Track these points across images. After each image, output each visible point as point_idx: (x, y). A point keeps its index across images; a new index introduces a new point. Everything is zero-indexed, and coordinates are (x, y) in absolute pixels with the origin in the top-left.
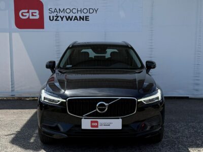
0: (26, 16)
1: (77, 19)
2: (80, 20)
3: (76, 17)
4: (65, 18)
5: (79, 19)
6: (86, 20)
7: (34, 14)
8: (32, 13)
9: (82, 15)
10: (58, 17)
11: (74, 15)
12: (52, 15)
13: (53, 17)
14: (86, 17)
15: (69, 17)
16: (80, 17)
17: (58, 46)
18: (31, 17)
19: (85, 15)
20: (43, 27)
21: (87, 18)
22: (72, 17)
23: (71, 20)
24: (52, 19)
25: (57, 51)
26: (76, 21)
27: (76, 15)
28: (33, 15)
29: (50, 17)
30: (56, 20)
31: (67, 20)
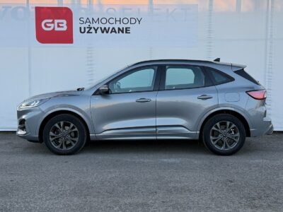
0: (50, 27)
2: (119, 33)
3: (113, 28)
4: (99, 30)
5: (117, 30)
6: (126, 32)
7: (61, 25)
8: (58, 23)
9: (121, 26)
10: (91, 28)
11: (111, 27)
12: (83, 26)
13: (85, 28)
14: (126, 28)
15: (105, 28)
16: (119, 29)
17: (91, 65)
18: (57, 29)
19: (125, 26)
21: (127, 30)
22: (109, 28)
23: (107, 32)
24: (83, 31)
25: (89, 71)
26: (114, 33)
27: (114, 26)
28: (59, 26)
29: (80, 28)
30: (88, 32)
31: (103, 32)
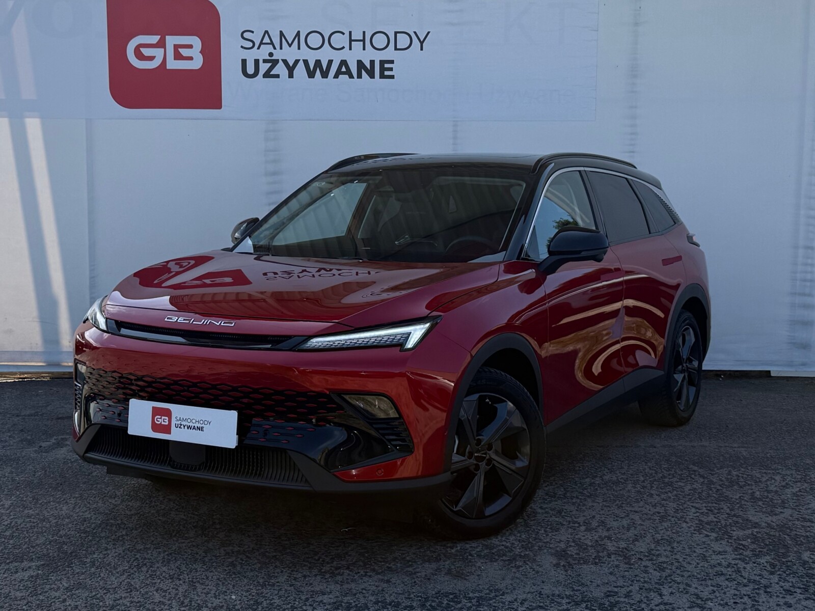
0: (151, 58)
1: (349, 73)
2: (360, 76)
3: (344, 63)
4: (300, 69)
5: (354, 70)
6: (382, 76)
7: (184, 52)
8: (176, 47)
9: (368, 56)
10: (275, 63)
11: (337, 58)
12: (251, 56)
13: (257, 62)
14: (382, 63)
15: (318, 63)
16: (360, 64)
18: (172, 64)
19: (378, 57)
20: (216, 103)
21: (385, 70)
22: (330, 62)
23: (325, 75)
24: (251, 70)
26: (344, 78)
27: (345, 55)
29: (244, 62)
30: (267, 75)
31: (311, 74)
